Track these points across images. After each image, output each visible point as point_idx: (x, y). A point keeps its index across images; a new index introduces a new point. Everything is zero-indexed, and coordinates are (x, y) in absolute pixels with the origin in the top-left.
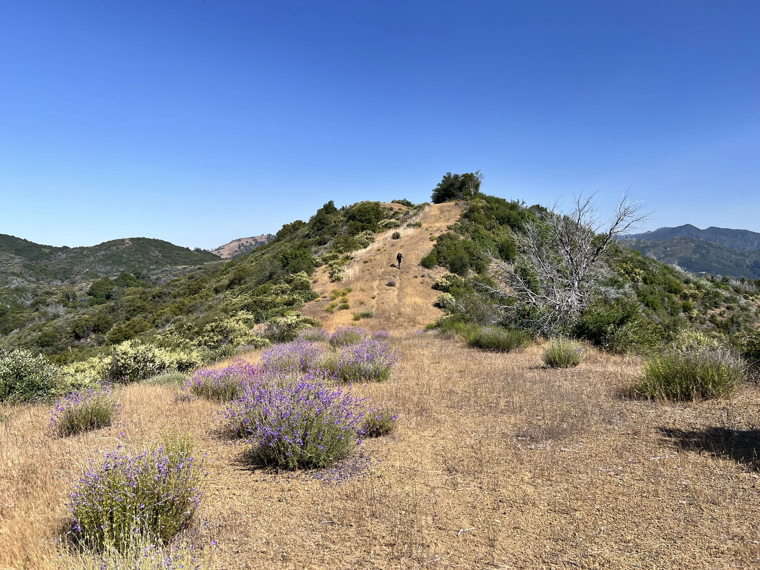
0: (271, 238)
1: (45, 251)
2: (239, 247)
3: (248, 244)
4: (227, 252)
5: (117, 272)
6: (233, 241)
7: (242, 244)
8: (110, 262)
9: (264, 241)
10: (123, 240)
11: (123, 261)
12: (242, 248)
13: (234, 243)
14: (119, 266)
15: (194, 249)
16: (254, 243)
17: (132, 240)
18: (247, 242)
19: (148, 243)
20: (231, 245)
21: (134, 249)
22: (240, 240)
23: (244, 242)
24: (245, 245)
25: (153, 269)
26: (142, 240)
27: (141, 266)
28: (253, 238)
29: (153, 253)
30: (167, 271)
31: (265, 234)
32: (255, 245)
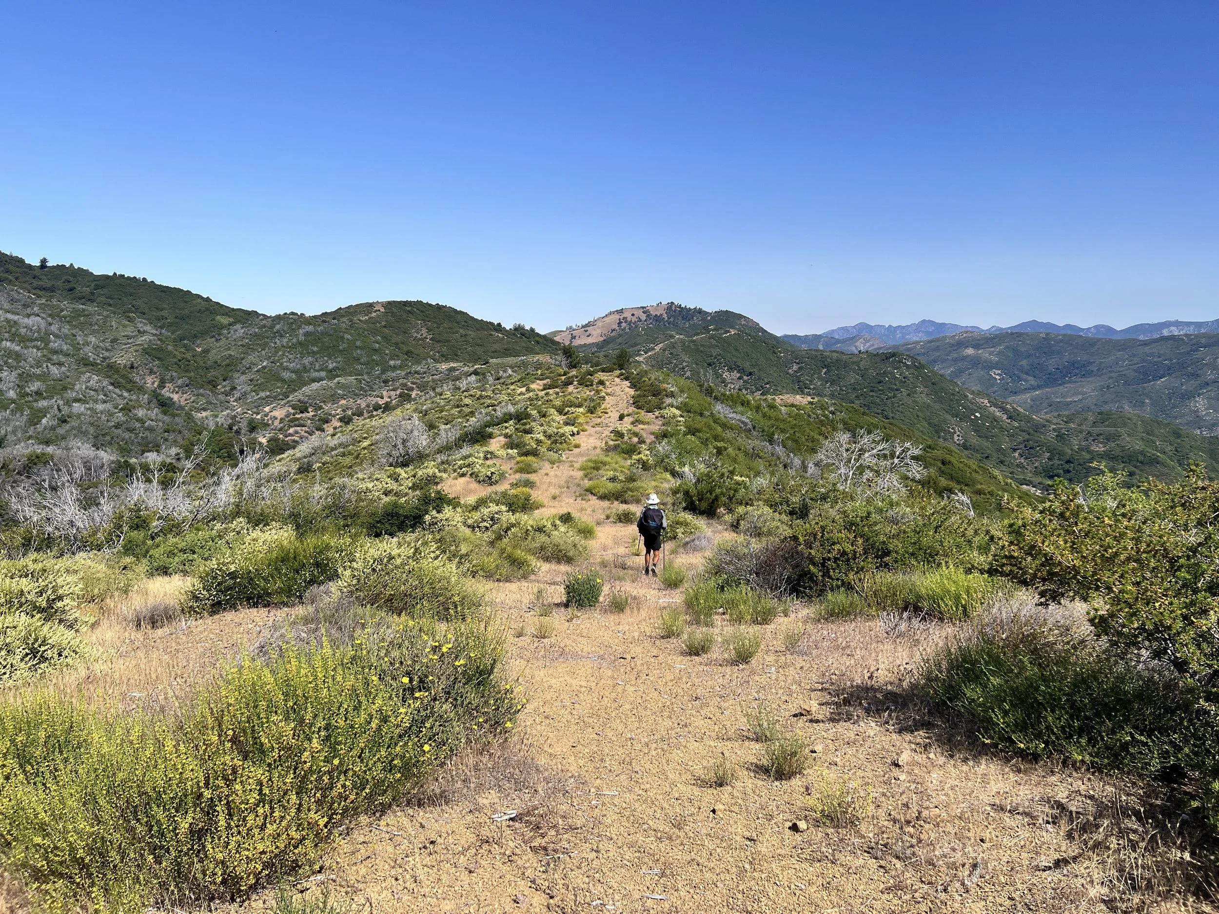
0: (673, 308)
1: (222, 320)
2: (620, 323)
3: (634, 319)
4: (599, 331)
5: (322, 370)
6: (610, 313)
7: (624, 318)
8: (315, 349)
9: (661, 315)
10: (371, 305)
11: (341, 348)
12: (624, 325)
13: (611, 317)
14: (330, 358)
15: (512, 327)
16: (643, 317)
17: (390, 305)
18: (633, 315)
19: (422, 312)
20: (607, 320)
21: (383, 323)
22: (621, 311)
23: (627, 315)
24: (629, 319)
25: (394, 368)
26: (411, 306)
27: (374, 360)
28: (643, 308)
29: (418, 333)
30: (416, 372)
31: (664, 302)
32: (646, 321)
